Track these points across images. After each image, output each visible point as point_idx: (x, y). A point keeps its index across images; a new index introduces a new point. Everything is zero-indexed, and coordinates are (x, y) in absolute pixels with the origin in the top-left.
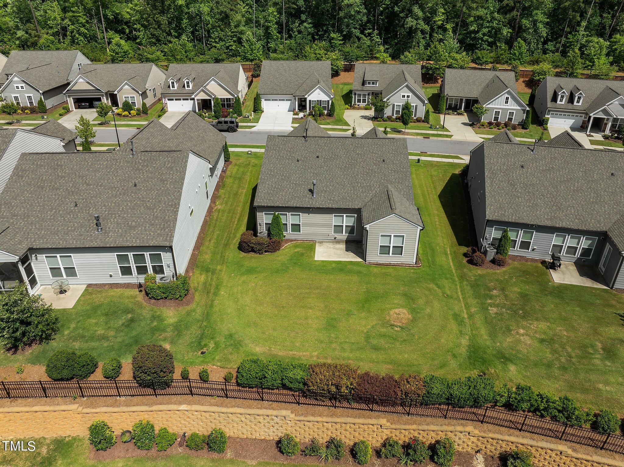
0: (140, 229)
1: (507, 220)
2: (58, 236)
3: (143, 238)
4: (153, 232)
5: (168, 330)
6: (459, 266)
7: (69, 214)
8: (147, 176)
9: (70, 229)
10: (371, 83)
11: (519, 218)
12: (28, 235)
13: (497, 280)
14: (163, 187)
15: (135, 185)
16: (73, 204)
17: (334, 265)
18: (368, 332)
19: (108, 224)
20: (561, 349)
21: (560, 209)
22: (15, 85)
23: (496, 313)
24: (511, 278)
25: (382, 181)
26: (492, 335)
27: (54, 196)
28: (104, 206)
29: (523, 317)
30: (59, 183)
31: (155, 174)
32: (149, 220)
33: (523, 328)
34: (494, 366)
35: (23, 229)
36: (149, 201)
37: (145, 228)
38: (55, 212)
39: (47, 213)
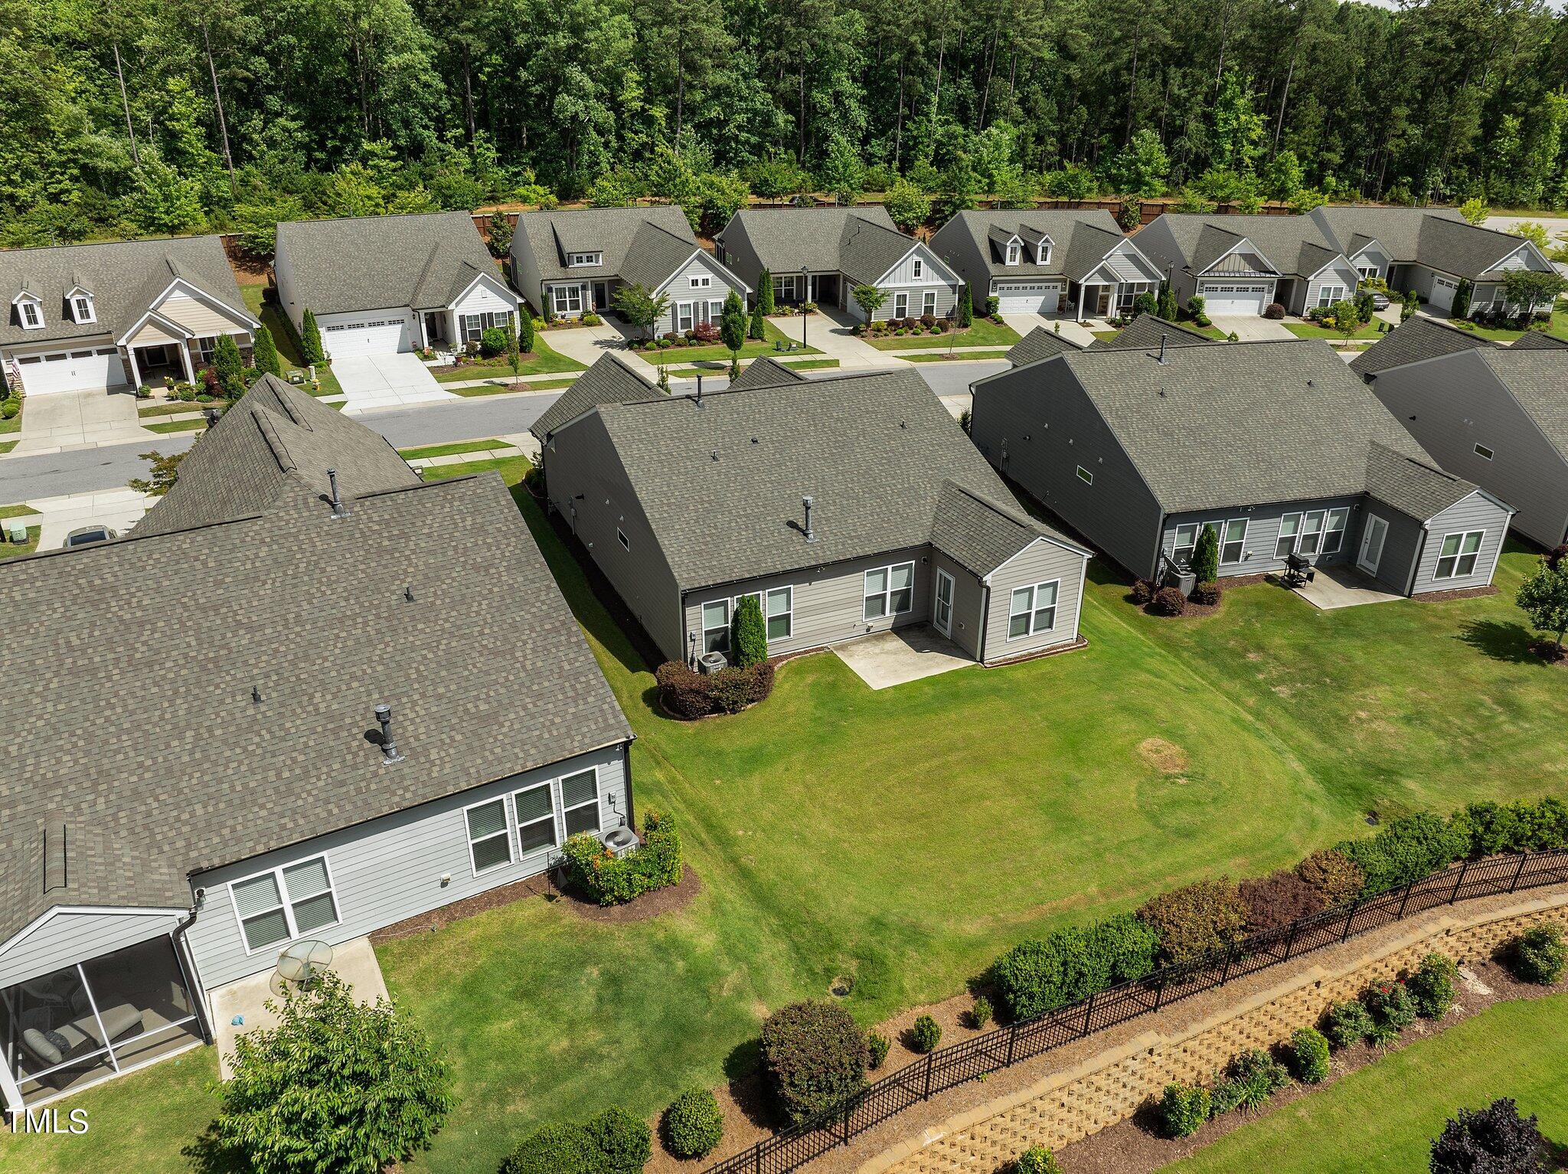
0: (512, 716)
1: (1202, 507)
2: (262, 807)
3: (540, 737)
4: (555, 714)
5: (723, 967)
6: (1141, 625)
7: (249, 729)
8: (426, 564)
9: (286, 774)
10: (584, 259)
12: (153, 835)
13: (1234, 634)
14: (495, 585)
15: (409, 597)
16: (243, 700)
17: (928, 690)
18: (1141, 807)
19: (405, 728)
20: (1446, 725)
21: (1273, 466)
23: (1294, 695)
24: (1249, 622)
26: (1327, 738)
27: (155, 690)
28: (353, 677)
29: (1342, 688)
30: (144, 643)
31: (444, 554)
32: (522, 684)
33: (1360, 708)
34: (1382, 793)
35: (116, 819)
36: (481, 633)
37: (525, 708)
38: (198, 737)
39: (168, 746)
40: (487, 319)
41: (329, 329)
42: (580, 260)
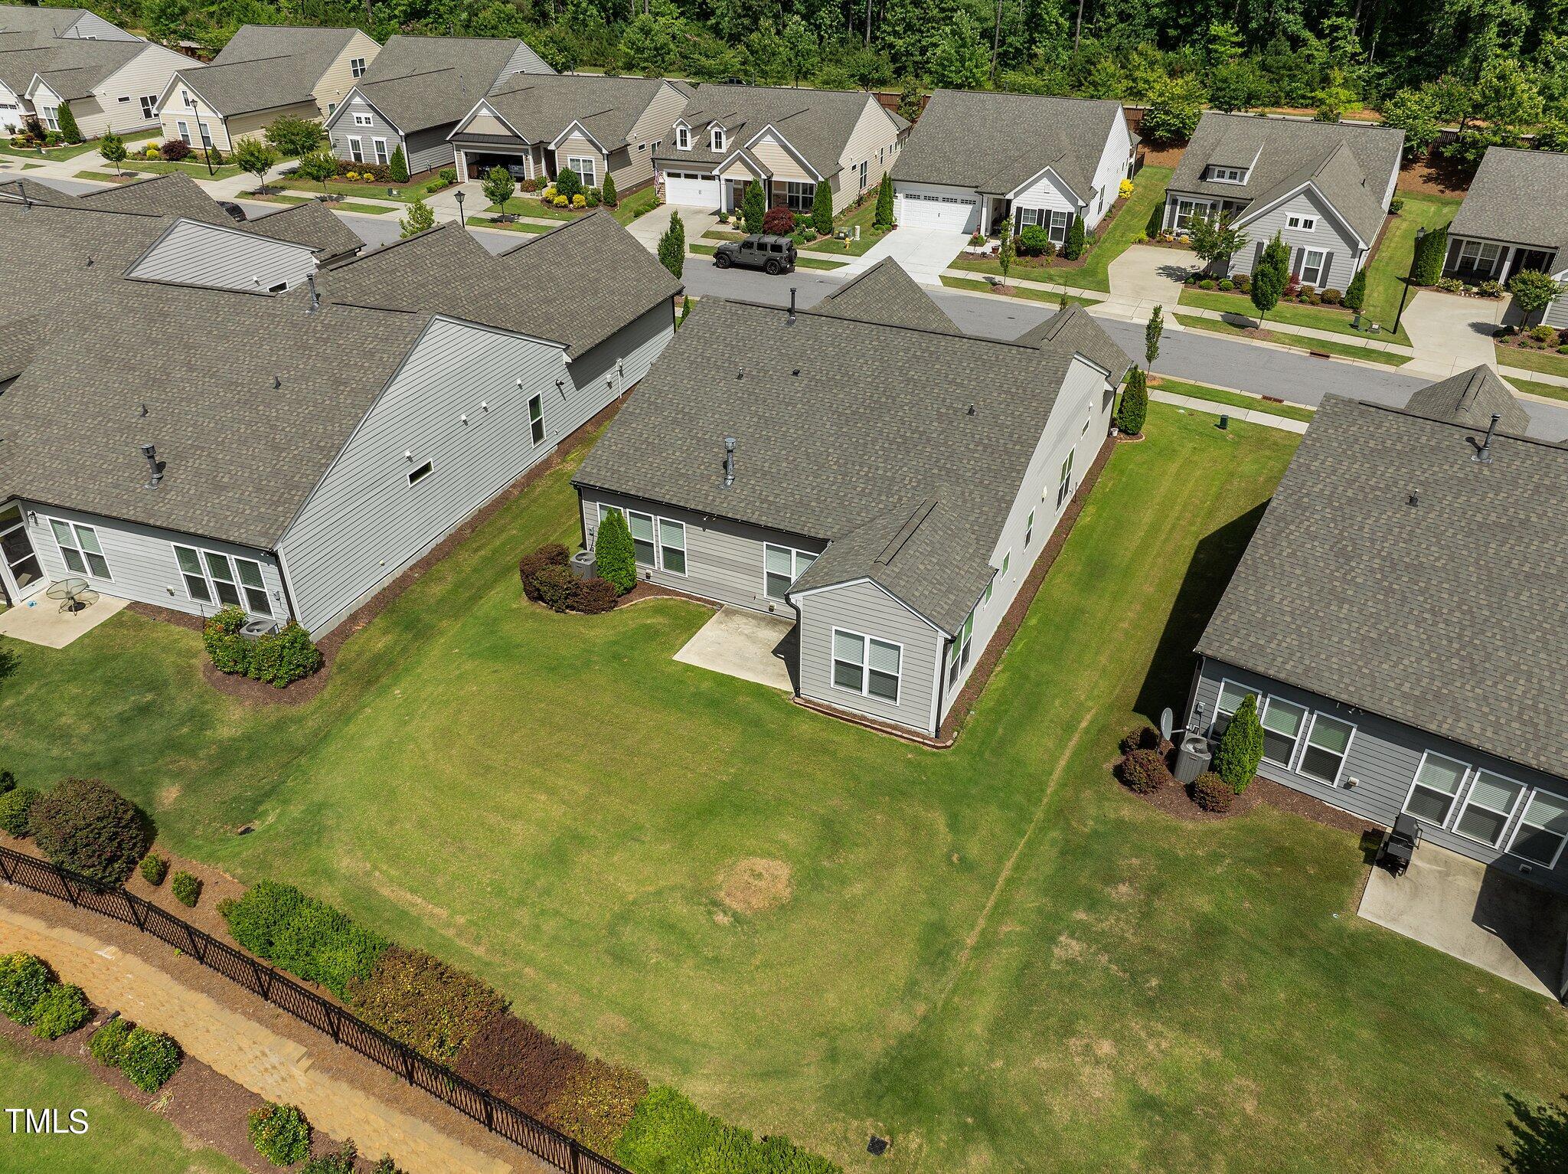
0: (230, 494)
1: (1261, 669)
2: (77, 479)
3: (226, 517)
4: (251, 507)
5: (202, 754)
6: (1081, 776)
7: (121, 431)
8: (313, 367)
9: (105, 466)
10: (1227, 174)
11: (1308, 669)
12: (27, 467)
13: (1161, 855)
14: (330, 399)
15: (277, 386)
16: (139, 411)
17: (705, 686)
18: (634, 903)
19: (177, 470)
20: (1190, 1156)
21: (1474, 672)
22: (356, 115)
23: (1070, 963)
24: (1215, 858)
25: (935, 471)
26: (1002, 1030)
27: (116, 385)
28: (194, 424)
29: (1149, 1004)
30: (142, 356)
31: (330, 363)
32: (260, 476)
33: (1119, 1038)
34: (930, 1132)
35: (26, 450)
36: (283, 429)
37: (242, 494)
38: (100, 423)
39: (85, 421)
40: (1044, 216)
41: (907, 196)
42: (1221, 175)
